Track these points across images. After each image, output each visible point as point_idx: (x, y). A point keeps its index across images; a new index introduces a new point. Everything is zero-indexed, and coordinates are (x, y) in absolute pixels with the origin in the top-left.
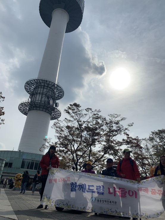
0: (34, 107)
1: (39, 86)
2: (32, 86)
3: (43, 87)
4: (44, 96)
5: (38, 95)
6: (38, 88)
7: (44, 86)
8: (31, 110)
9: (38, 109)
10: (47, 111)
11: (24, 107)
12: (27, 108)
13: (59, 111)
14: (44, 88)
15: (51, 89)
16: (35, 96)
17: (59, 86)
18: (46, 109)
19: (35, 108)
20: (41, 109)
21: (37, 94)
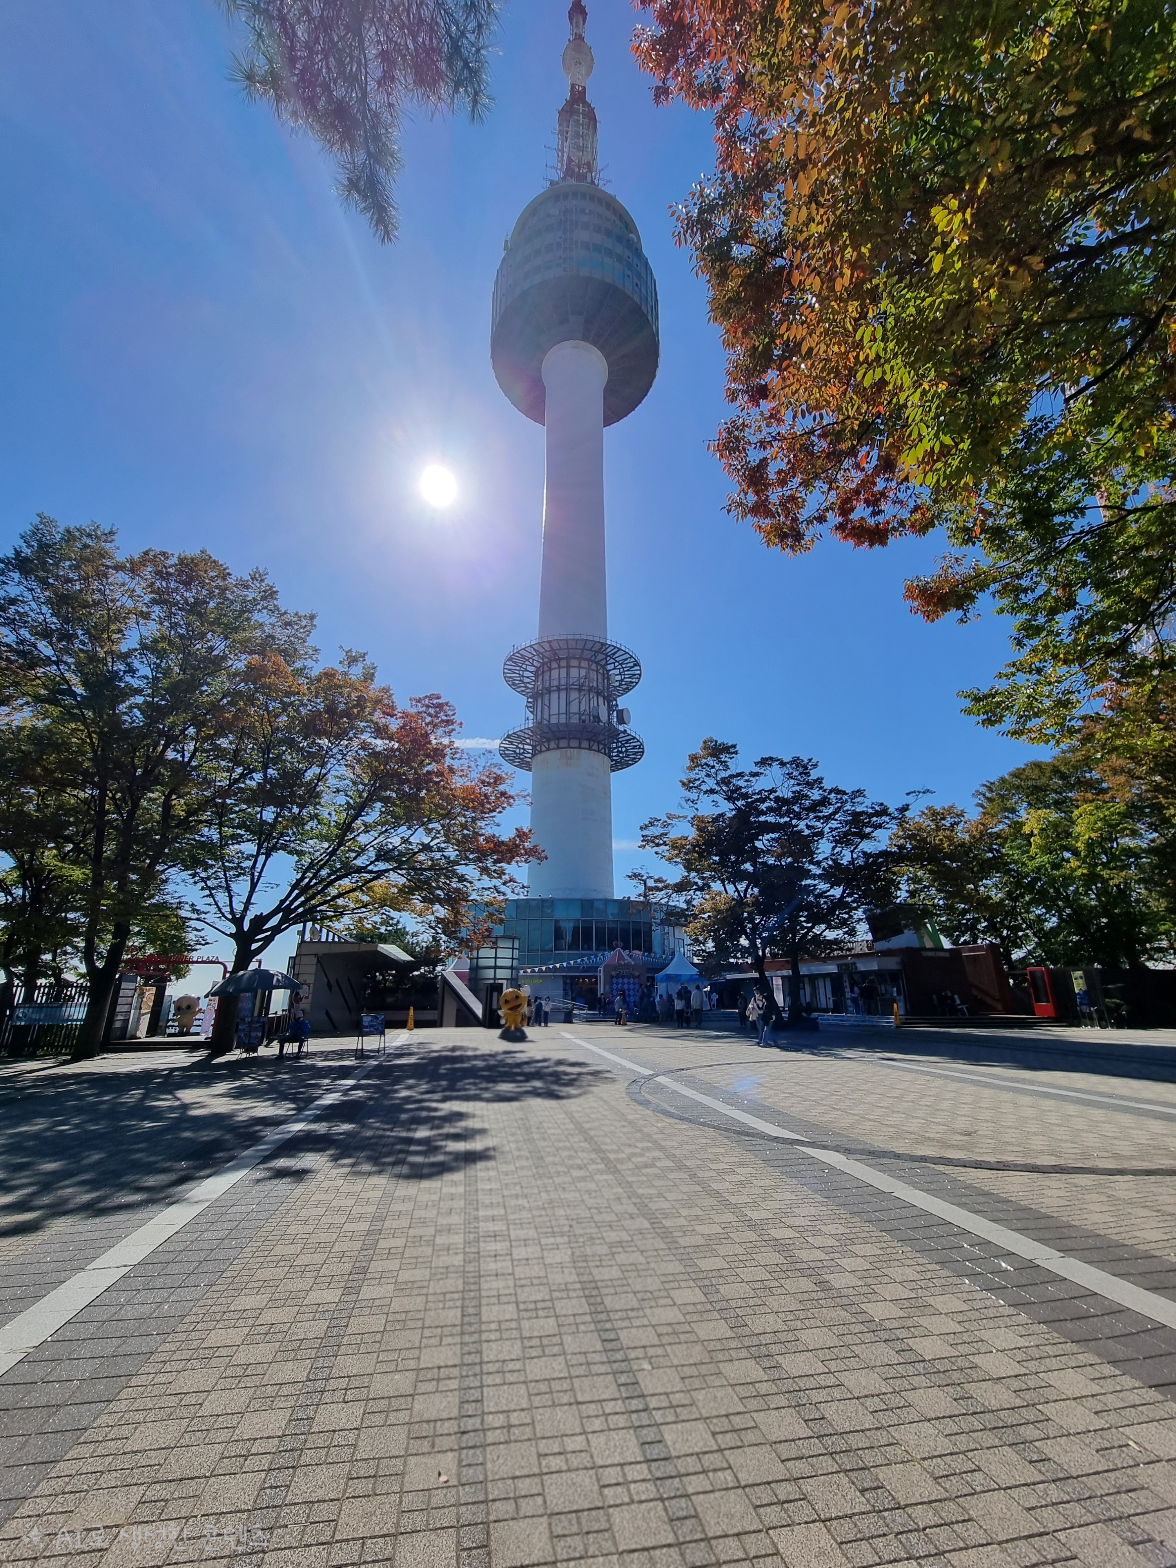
0: (549, 741)
1: (550, 661)
2: (529, 668)
3: (563, 663)
4: (574, 695)
5: (554, 696)
6: (550, 669)
7: (568, 659)
8: (541, 752)
9: (563, 743)
10: (595, 747)
11: (517, 747)
12: (526, 747)
13: (634, 738)
14: (568, 667)
15: (594, 667)
16: (547, 702)
17: (619, 649)
18: (589, 740)
19: (553, 745)
20: (574, 743)
21: (549, 692)
